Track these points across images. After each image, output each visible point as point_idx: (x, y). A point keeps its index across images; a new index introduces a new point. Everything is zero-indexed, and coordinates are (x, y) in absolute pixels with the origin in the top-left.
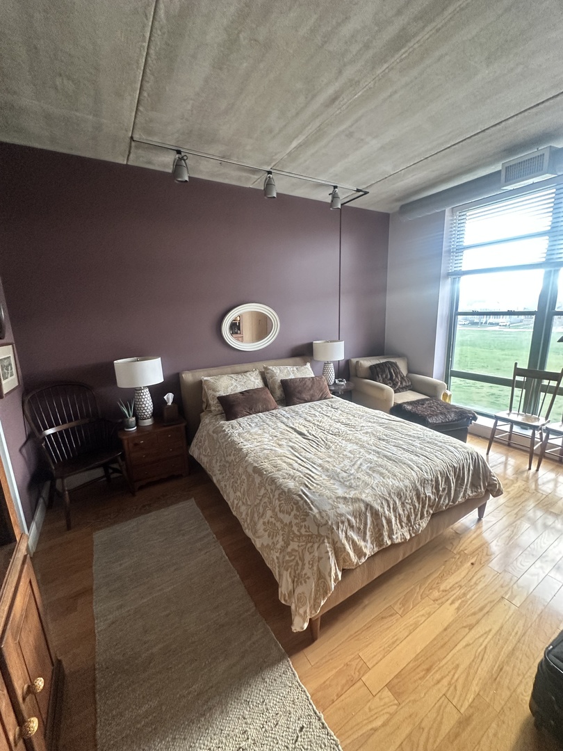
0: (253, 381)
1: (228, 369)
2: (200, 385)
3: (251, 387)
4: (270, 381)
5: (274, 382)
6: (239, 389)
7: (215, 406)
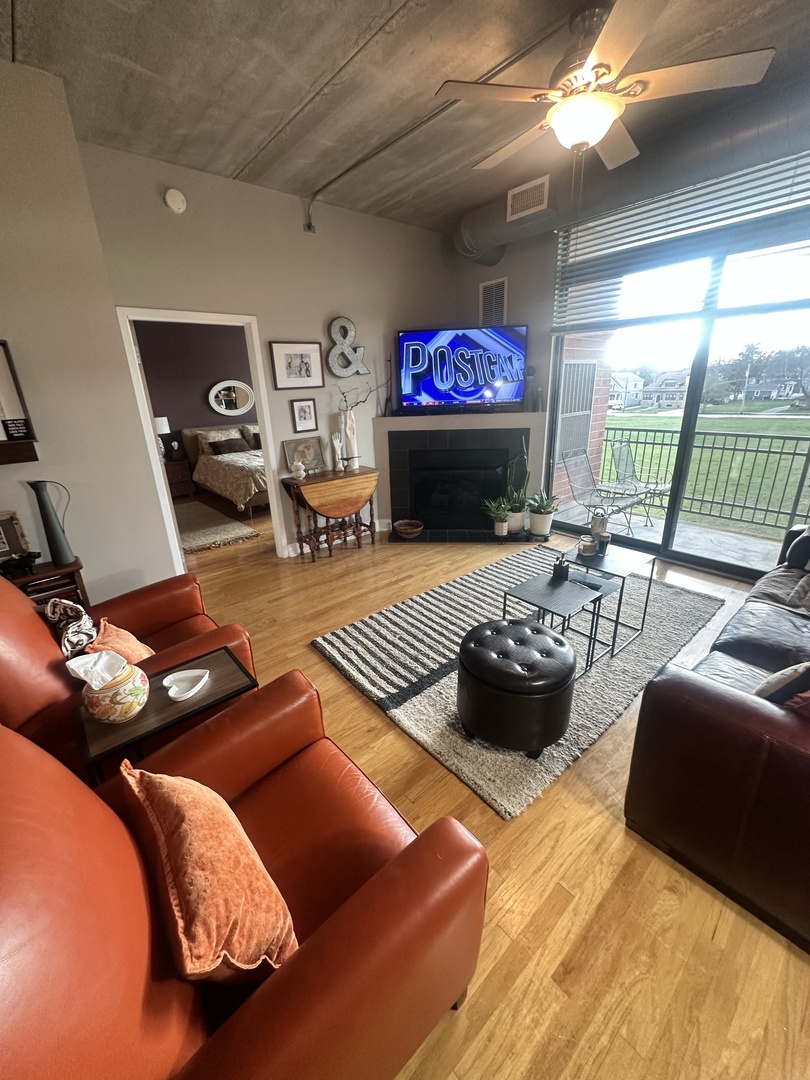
0: (235, 434)
1: (216, 428)
2: (196, 438)
3: (232, 437)
4: (246, 435)
5: (249, 435)
6: (224, 439)
7: (207, 448)
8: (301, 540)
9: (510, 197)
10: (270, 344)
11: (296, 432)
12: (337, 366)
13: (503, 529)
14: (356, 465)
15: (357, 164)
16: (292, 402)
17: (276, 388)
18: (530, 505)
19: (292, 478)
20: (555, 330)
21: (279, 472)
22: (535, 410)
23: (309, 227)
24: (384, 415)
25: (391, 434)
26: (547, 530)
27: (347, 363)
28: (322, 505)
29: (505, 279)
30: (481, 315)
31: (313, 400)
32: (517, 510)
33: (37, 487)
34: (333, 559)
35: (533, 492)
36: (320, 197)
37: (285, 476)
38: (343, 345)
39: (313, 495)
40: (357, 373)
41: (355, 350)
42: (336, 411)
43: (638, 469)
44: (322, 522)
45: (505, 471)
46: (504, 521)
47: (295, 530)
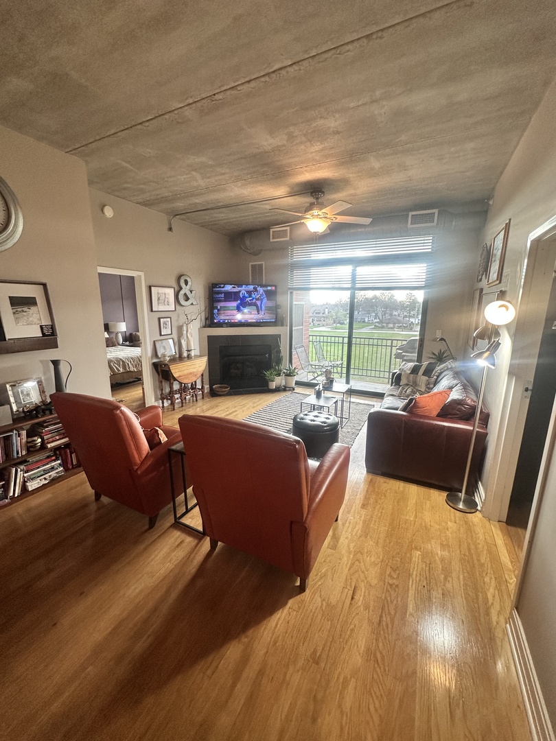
8: (162, 399)
9: (271, 232)
10: (150, 287)
11: (161, 335)
12: (182, 299)
13: (273, 385)
14: (193, 353)
15: (204, 210)
16: (159, 319)
17: (152, 311)
18: (284, 373)
19: (161, 362)
20: (290, 289)
21: (152, 358)
22: (282, 325)
23: (170, 229)
24: (204, 327)
25: (209, 337)
26: (294, 385)
27: (187, 299)
28: (180, 376)
29: (263, 263)
30: (251, 278)
31: (170, 318)
32: (279, 375)
33: (56, 363)
34: (184, 408)
35: (284, 366)
36: (177, 217)
37: (155, 361)
38: (185, 290)
39: (176, 370)
40: (192, 304)
41: (191, 291)
42: (181, 324)
43: (325, 355)
44: (176, 386)
45: (270, 356)
46: (273, 381)
47: (159, 393)
